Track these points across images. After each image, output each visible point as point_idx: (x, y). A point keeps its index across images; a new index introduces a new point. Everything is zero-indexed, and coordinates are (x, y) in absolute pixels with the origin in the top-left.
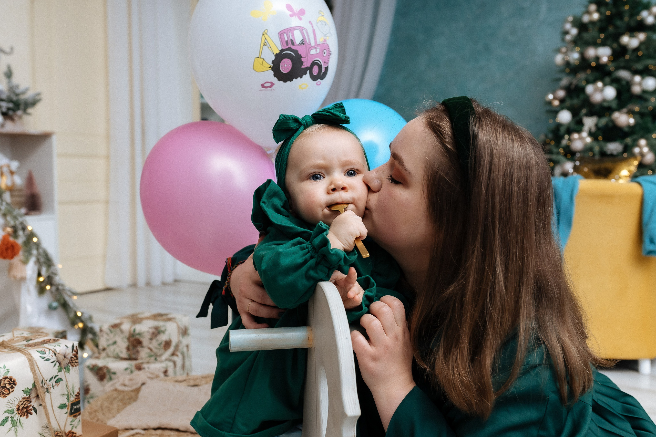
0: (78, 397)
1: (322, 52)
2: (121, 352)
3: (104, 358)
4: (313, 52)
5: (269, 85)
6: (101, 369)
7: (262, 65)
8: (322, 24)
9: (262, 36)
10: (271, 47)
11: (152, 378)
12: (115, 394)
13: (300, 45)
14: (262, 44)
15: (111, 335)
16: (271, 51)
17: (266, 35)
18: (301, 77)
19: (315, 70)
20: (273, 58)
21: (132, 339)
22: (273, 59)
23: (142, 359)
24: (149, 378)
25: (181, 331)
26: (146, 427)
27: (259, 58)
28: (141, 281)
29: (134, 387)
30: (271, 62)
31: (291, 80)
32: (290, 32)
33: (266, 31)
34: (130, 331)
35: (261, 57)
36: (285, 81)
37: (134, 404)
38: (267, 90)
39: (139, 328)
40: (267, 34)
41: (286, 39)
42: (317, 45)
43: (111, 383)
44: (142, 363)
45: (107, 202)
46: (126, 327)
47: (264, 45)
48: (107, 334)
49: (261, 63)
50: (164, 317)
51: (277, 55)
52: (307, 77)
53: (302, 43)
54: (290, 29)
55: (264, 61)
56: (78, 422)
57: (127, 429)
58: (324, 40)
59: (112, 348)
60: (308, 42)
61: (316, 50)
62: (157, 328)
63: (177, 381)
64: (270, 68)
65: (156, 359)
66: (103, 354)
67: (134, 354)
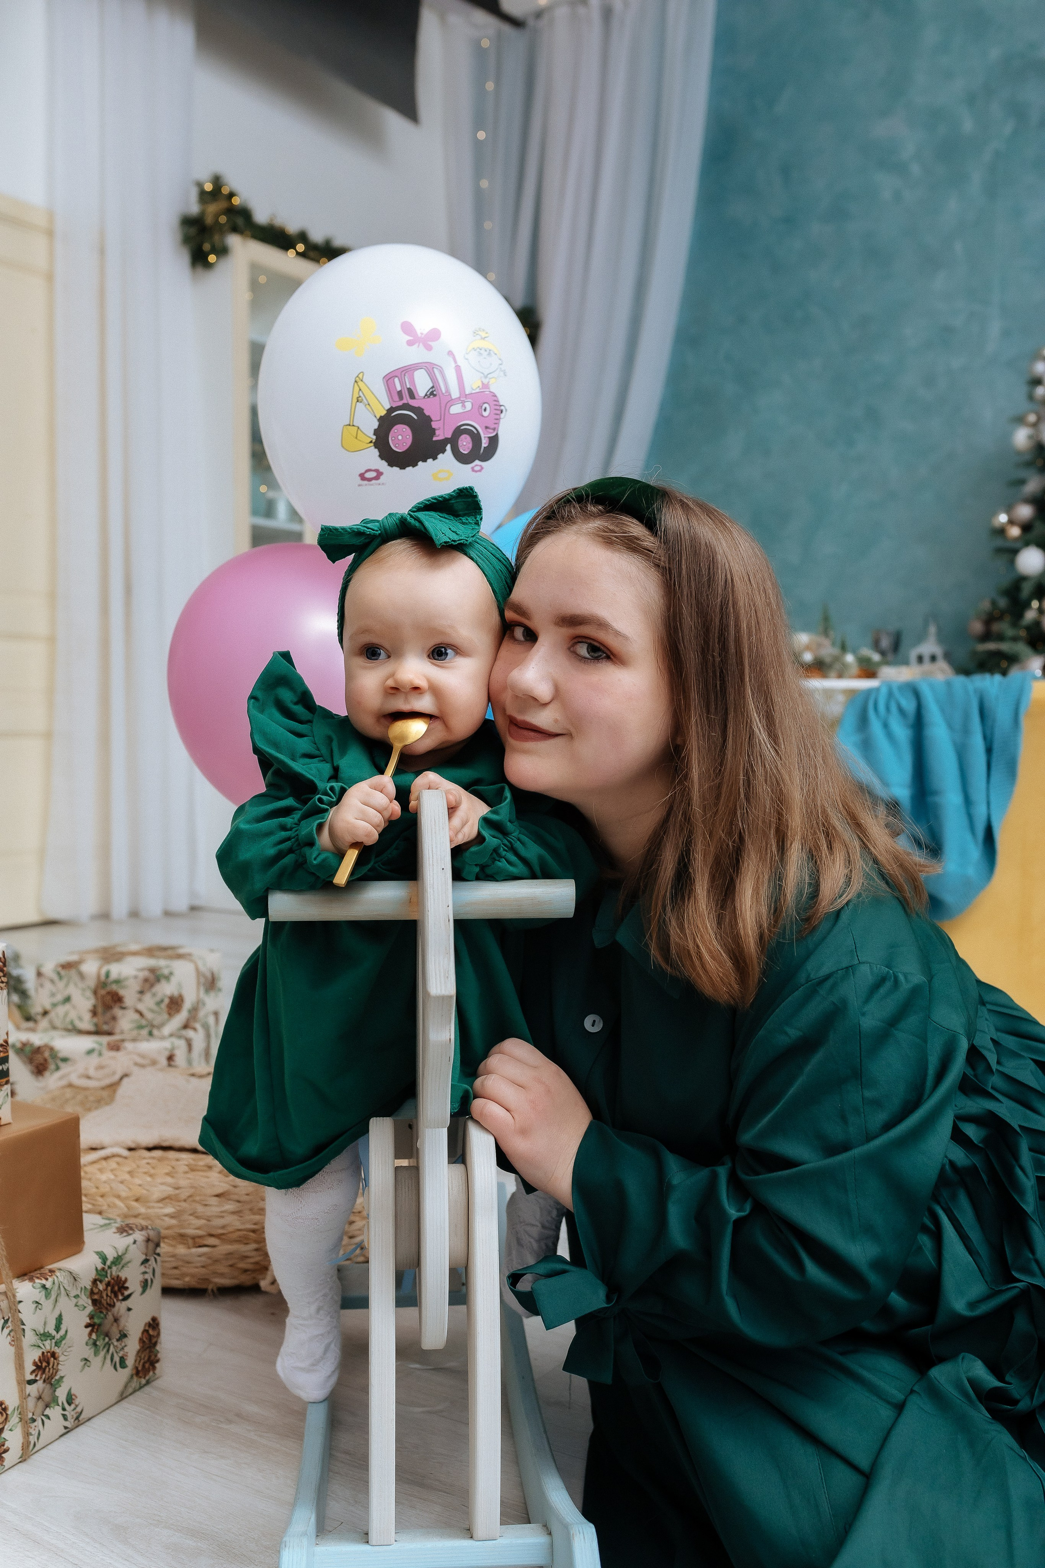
0: (6, 1049)
1: (479, 408)
2: (80, 1019)
3: (45, 1030)
4: (456, 409)
5: (373, 474)
6: (38, 1050)
7: (356, 438)
8: (480, 354)
9: (354, 384)
10: (370, 404)
11: (143, 1066)
12: (69, 1093)
13: (426, 397)
14: (355, 400)
15: (61, 985)
16: (370, 412)
17: (360, 383)
18: (435, 458)
19: (465, 446)
20: (376, 425)
21: (102, 992)
22: (376, 427)
23: (122, 1032)
24: (136, 1064)
25: (202, 980)
26: (133, 1146)
27: (350, 425)
28: (120, 907)
29: (108, 1081)
30: (372, 432)
31: (414, 465)
32: (406, 374)
33: (361, 376)
34: (99, 976)
35: (354, 424)
36: (403, 467)
37: (107, 1109)
38: (372, 485)
39: (116, 970)
40: (362, 380)
41: (399, 388)
42: (463, 397)
43: (57, 1075)
44: (123, 1041)
45: (48, 735)
46: (91, 968)
47: (358, 401)
48: (52, 981)
49: (355, 436)
50: (170, 952)
51: (381, 419)
52: (447, 457)
53: (432, 393)
54: (406, 368)
55: (359, 431)
56: (5, 1097)
57: (94, 1149)
58: (483, 384)
59: (61, 1010)
60: (444, 391)
61: (464, 406)
62: (152, 970)
63: (193, 1075)
64: (372, 444)
65: (151, 1034)
66: (44, 1023)
67: (106, 1023)
